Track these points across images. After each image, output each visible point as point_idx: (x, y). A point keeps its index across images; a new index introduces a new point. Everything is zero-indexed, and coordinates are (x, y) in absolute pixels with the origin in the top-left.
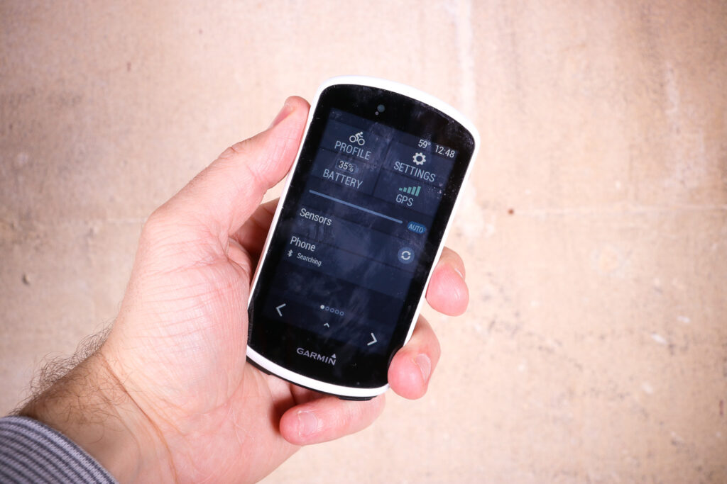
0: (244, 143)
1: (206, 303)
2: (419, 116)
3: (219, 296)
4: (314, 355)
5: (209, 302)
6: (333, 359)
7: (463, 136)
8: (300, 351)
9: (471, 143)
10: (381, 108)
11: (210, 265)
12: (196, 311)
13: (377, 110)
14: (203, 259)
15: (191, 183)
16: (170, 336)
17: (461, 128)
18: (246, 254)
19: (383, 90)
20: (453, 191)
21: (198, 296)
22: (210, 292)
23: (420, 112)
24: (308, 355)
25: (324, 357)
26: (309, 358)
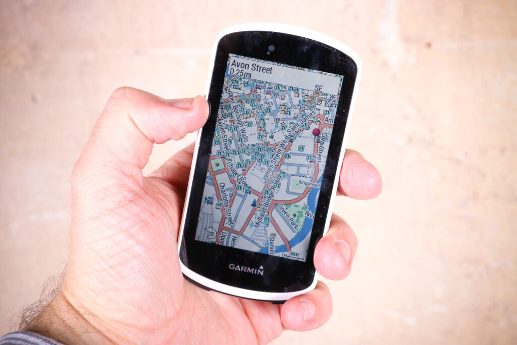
2: (305, 50)
3: (146, 225)
4: (244, 269)
5: (138, 232)
6: (261, 270)
7: (346, 62)
8: (232, 267)
9: (354, 67)
10: (271, 48)
11: (131, 201)
13: (268, 51)
14: (125, 198)
16: (111, 267)
17: (343, 55)
18: (173, 190)
19: (270, 33)
20: (344, 111)
23: (306, 47)
24: (239, 269)
25: (253, 269)
26: (240, 271)
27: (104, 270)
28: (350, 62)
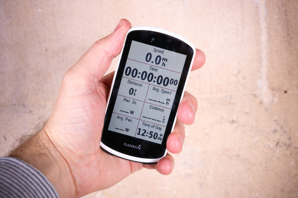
0: (102, 40)
1: (87, 110)
3: (93, 107)
4: (131, 146)
5: (89, 110)
6: (139, 147)
8: (125, 144)
9: (192, 51)
10: (153, 39)
11: (89, 94)
12: (83, 113)
13: (151, 40)
14: (87, 91)
15: (81, 58)
16: (71, 123)
17: (188, 46)
19: (153, 32)
20: (186, 72)
21: (84, 107)
22: (89, 106)
23: (170, 40)
24: (129, 146)
25: (135, 146)
26: (129, 147)
27: (68, 124)
28: (190, 49)
